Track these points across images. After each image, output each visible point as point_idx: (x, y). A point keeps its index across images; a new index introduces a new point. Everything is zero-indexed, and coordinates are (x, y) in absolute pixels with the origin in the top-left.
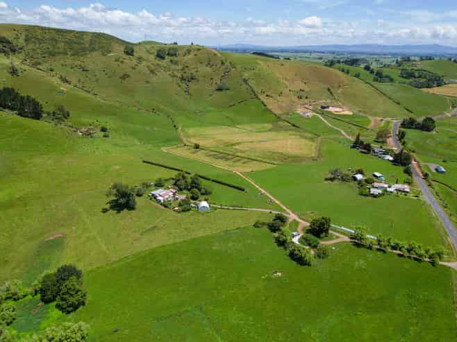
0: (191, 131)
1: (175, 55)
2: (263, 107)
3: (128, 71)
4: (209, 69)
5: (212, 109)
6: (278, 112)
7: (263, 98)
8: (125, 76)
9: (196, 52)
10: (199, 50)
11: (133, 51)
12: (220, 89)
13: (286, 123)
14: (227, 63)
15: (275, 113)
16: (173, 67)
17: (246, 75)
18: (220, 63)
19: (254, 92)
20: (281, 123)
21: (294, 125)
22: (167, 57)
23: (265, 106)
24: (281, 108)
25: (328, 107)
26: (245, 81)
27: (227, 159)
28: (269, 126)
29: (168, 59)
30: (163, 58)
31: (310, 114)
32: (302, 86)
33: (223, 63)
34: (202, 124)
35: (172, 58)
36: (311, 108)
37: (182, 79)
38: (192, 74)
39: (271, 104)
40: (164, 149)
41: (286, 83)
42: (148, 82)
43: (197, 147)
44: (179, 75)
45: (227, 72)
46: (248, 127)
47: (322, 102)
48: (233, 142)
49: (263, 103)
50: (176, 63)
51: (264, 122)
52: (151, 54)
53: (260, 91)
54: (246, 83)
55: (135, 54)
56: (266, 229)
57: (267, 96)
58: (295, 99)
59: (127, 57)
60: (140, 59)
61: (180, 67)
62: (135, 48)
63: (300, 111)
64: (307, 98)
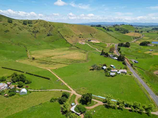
0: (33, 52)
1: (31, 23)
2: (66, 42)
3: (9, 29)
4: (44, 28)
5: (44, 43)
6: (71, 43)
7: (65, 38)
8: (7, 31)
9: (39, 22)
10: (41, 21)
11: (12, 21)
12: (48, 35)
13: (75, 47)
14: (52, 26)
15: (70, 43)
16: (30, 27)
17: (59, 30)
18: (49, 26)
19: (62, 35)
20: (73, 47)
21: (78, 48)
22: (27, 24)
23: (66, 41)
24: (73, 41)
25: (91, 40)
26: (59, 32)
28: (67, 48)
29: (28, 25)
30: (26, 24)
31: (84, 43)
32: (81, 33)
33: (50, 26)
34: (39, 49)
35: (30, 24)
36: (84, 41)
37: (33, 32)
38: (37, 30)
39: (69, 40)
40: (17, 61)
41: (74, 32)
42: (18, 33)
43: (33, 59)
44: (32, 31)
45: (52, 29)
46: (58, 49)
47: (89, 39)
48: (51, 56)
49: (65, 40)
50: (32, 26)
51: (66, 47)
52: (20, 23)
53: (64, 36)
54: (59, 33)
55: (13, 23)
57: (67, 37)
58: (78, 38)
59: (8, 23)
60: (15, 25)
61: (33, 28)
63: (80, 42)
64: (83, 37)
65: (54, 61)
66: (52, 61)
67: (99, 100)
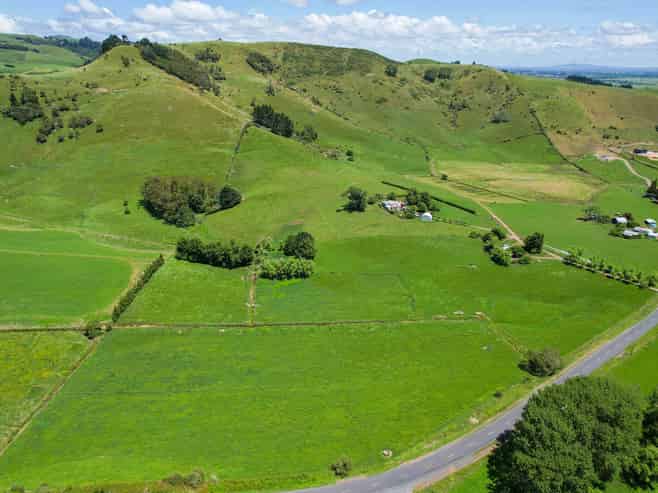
0: (443, 164)
1: (448, 77)
2: (548, 146)
3: (388, 95)
4: (488, 96)
5: (479, 143)
6: (566, 152)
7: (550, 134)
8: (382, 101)
9: (476, 74)
10: (480, 71)
11: (395, 71)
12: (496, 121)
13: (572, 167)
14: (514, 90)
15: (563, 154)
16: (443, 91)
17: (535, 104)
18: (504, 88)
19: (540, 125)
20: (566, 166)
21: (581, 170)
22: (437, 79)
23: (551, 144)
24: (572, 148)
25: (645, 151)
26: (532, 112)
27: (473, 192)
28: (546, 167)
29: (438, 81)
30: (432, 80)
31: (611, 158)
32: (615, 122)
33: (508, 89)
34: (461, 158)
35: (443, 81)
36: (619, 151)
37: (451, 106)
38: (464, 101)
39: (562, 145)
40: (407, 177)
41: (592, 116)
42: (407, 108)
43: (444, 178)
44: (448, 102)
45: (511, 99)
47: (638, 145)
48: (488, 177)
49: (549, 140)
50: (448, 87)
51: (542, 163)
52: (417, 74)
53: (549, 126)
54: (534, 116)
55: (398, 75)
56: (480, 240)
57: (559, 132)
58: (597, 137)
59: (386, 78)
60: (403, 80)
61: (451, 92)
62: (400, 68)
63: (598, 154)
64: (617, 138)
65: (495, 190)
66: (490, 189)
67: (559, 255)
